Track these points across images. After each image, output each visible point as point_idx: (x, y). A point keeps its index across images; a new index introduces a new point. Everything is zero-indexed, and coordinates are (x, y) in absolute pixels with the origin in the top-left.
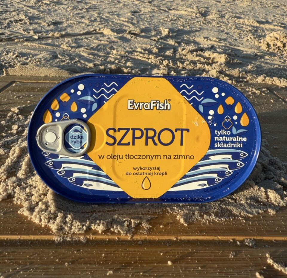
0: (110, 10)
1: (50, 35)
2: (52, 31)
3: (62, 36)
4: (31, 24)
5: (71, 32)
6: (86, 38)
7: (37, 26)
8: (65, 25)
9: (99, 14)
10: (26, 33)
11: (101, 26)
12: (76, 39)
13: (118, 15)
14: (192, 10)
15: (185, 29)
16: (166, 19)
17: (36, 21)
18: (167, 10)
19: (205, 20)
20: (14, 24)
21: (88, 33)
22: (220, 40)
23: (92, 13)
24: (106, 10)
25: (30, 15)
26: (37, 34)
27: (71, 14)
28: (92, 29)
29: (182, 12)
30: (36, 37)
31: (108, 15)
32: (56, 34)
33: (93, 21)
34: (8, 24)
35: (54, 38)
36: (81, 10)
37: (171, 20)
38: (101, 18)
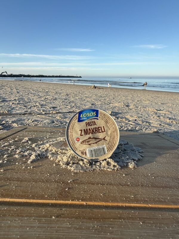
0: (81, 103)
1: (51, 112)
2: (52, 110)
3: (57, 113)
4: (41, 107)
5: (61, 111)
6: (69, 114)
7: (44, 108)
8: (58, 108)
9: (75, 104)
10: (39, 111)
11: (76, 109)
12: (64, 115)
13: (85, 105)
14: (121, 104)
15: (119, 112)
16: (109, 107)
17: (44, 106)
18: (108, 103)
19: (129, 108)
20: (33, 107)
21: (70, 112)
22: (139, 117)
23: (72, 104)
24: (79, 103)
25: (41, 104)
26: (44, 112)
27: (62, 104)
28: (72, 110)
29: (117, 105)
30: (44, 113)
31: (80, 105)
32: (54, 112)
33: (73, 107)
34: (30, 107)
35: (53, 114)
36: (66, 102)
37: (112, 108)
38: (76, 106)
